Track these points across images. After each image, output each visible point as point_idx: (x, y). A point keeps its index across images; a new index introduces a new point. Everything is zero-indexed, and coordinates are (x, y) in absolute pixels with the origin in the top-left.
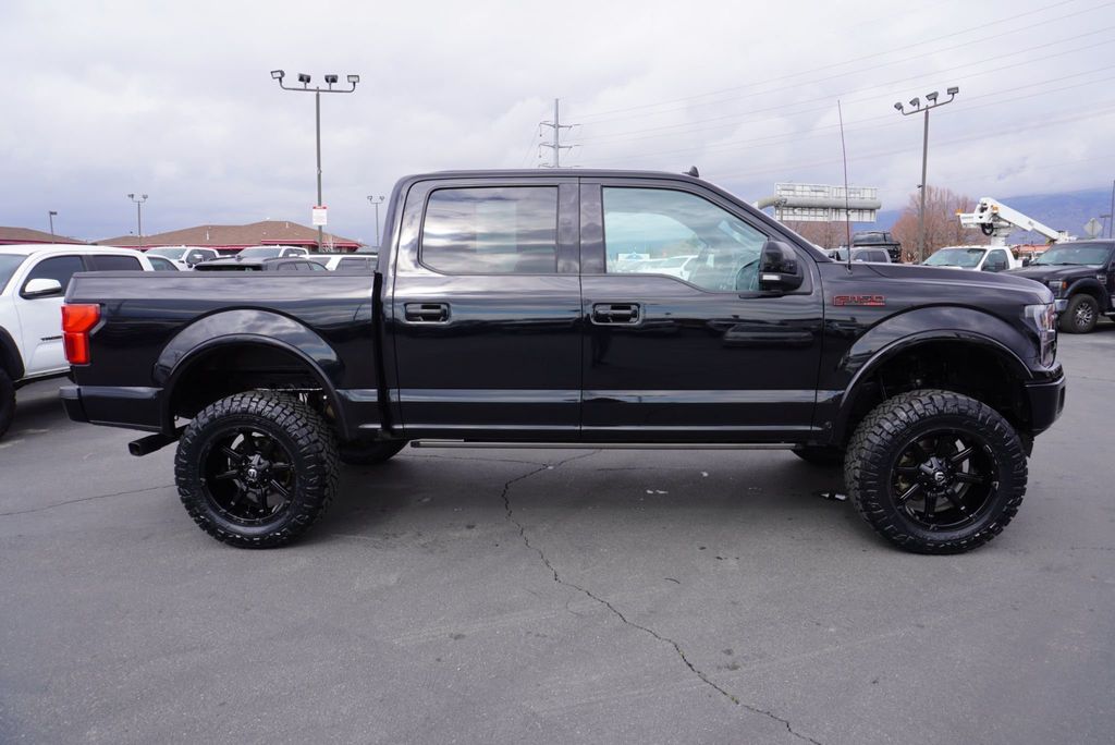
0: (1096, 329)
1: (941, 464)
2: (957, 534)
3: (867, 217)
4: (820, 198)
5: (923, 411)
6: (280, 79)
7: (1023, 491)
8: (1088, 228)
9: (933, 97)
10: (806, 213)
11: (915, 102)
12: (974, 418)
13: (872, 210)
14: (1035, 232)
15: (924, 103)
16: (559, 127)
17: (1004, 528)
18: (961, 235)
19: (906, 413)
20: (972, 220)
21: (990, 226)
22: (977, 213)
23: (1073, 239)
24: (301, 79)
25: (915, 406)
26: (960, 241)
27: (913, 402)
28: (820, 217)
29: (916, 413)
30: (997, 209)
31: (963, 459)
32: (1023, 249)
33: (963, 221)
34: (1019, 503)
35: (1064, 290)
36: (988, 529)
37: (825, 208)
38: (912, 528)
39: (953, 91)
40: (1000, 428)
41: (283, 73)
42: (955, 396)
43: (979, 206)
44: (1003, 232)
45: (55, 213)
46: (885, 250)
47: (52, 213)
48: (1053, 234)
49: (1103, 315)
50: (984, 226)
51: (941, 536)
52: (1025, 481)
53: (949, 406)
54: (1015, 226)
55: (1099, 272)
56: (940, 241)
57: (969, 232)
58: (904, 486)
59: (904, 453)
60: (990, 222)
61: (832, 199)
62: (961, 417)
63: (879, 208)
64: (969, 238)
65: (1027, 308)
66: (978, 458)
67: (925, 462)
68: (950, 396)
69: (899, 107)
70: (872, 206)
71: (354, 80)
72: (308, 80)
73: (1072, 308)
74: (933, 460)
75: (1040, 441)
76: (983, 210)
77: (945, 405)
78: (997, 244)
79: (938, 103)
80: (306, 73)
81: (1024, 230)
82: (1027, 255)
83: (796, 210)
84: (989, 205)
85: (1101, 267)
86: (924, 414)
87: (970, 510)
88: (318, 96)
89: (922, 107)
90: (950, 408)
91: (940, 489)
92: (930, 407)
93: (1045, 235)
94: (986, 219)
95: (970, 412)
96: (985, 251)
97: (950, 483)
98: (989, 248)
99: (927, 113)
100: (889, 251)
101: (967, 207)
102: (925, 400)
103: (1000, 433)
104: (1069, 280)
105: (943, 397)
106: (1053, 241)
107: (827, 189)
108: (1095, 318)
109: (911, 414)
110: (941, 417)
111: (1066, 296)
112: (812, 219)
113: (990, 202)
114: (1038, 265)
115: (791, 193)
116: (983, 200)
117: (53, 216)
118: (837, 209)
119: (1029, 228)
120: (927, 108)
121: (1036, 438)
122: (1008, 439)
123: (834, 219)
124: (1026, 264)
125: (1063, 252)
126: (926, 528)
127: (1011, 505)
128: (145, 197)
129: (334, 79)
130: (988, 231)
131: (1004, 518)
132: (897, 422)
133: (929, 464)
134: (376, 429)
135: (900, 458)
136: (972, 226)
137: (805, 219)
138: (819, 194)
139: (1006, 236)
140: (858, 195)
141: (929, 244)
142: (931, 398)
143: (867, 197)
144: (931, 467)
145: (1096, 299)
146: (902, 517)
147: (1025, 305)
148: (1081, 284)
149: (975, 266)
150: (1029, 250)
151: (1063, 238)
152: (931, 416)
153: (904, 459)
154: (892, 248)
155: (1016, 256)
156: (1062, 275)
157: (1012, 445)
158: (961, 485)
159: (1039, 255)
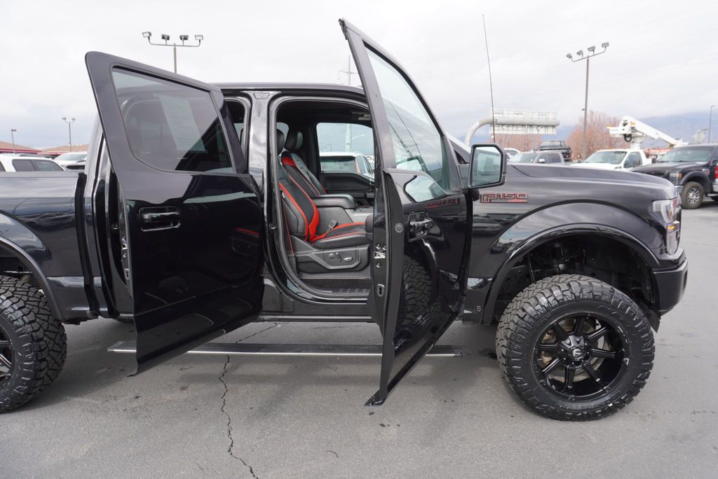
0: (703, 205)
1: (578, 342)
2: (592, 404)
3: (550, 131)
4: (519, 119)
5: (561, 297)
6: (149, 38)
7: (651, 367)
8: (695, 136)
9: (592, 49)
10: (511, 128)
11: (580, 53)
12: (608, 303)
13: (553, 126)
14: (660, 140)
15: (586, 53)
16: (351, 73)
17: (634, 398)
18: (612, 142)
19: (547, 298)
20: (617, 132)
21: (630, 135)
22: (621, 126)
23: (686, 144)
24: (163, 38)
25: (554, 293)
26: (611, 146)
27: (553, 289)
28: (520, 131)
29: (555, 299)
30: (634, 124)
31: (599, 336)
32: (652, 152)
33: (611, 133)
34: (647, 377)
35: (680, 179)
36: (620, 400)
37: (523, 125)
38: (553, 398)
39: (605, 45)
40: (630, 311)
41: (150, 34)
42: (590, 283)
43: (622, 122)
44: (639, 140)
45: (15, 130)
46: (560, 153)
47: (13, 130)
48: (672, 141)
49: (706, 196)
50: (625, 136)
51: (578, 406)
52: (652, 358)
53: (584, 292)
54: (647, 136)
55: (704, 166)
56: (598, 147)
57: (617, 140)
58: (547, 359)
59: (546, 332)
60: (630, 133)
61: (528, 120)
62: (595, 301)
63: (558, 125)
64: (617, 144)
65: (654, 203)
66: (612, 337)
67: (565, 339)
68: (586, 283)
69: (569, 56)
70: (553, 124)
71: (200, 39)
72: (168, 39)
73: (685, 191)
74: (571, 337)
75: (665, 319)
76: (625, 125)
77: (581, 292)
78: (635, 148)
79: (595, 53)
80: (166, 34)
81: (653, 139)
82: (654, 155)
83: (504, 127)
84: (629, 122)
85: (705, 163)
86: (563, 299)
87: (604, 382)
88: (175, 49)
89: (585, 56)
90: (586, 294)
91: (578, 363)
92: (568, 293)
93: (668, 142)
94: (627, 131)
95: (603, 298)
96: (626, 153)
97: (586, 358)
98: (629, 151)
99: (588, 61)
100: (563, 153)
101: (615, 124)
102: (564, 287)
103: (630, 316)
104: (684, 173)
105: (579, 284)
106: (672, 145)
107: (524, 113)
108: (702, 198)
109: (551, 299)
110: (577, 302)
111: (681, 183)
112: (515, 133)
113: (629, 119)
114: (662, 162)
115: (501, 115)
116: (625, 118)
117: (14, 132)
118: (531, 126)
119: (656, 137)
120: (588, 57)
121: (662, 317)
122: (637, 321)
123: (529, 133)
124: (654, 161)
125: (680, 153)
126: (565, 398)
127: (640, 379)
128: (74, 119)
129: (186, 38)
130: (628, 139)
131: (634, 390)
132: (538, 307)
133: (568, 341)
134: (85, 311)
135: (543, 335)
136: (618, 136)
137: (510, 133)
138: (519, 116)
139: (641, 143)
140: (544, 117)
141: (591, 148)
142: (569, 285)
143: (550, 118)
144: (570, 344)
145: (702, 185)
146: (543, 389)
147: (653, 201)
148: (692, 175)
149: (620, 163)
150: (656, 152)
151: (679, 144)
152: (569, 301)
153: (547, 336)
154: (565, 151)
155: (648, 156)
156: (679, 169)
157: (641, 327)
158: (595, 359)
159: (663, 155)
